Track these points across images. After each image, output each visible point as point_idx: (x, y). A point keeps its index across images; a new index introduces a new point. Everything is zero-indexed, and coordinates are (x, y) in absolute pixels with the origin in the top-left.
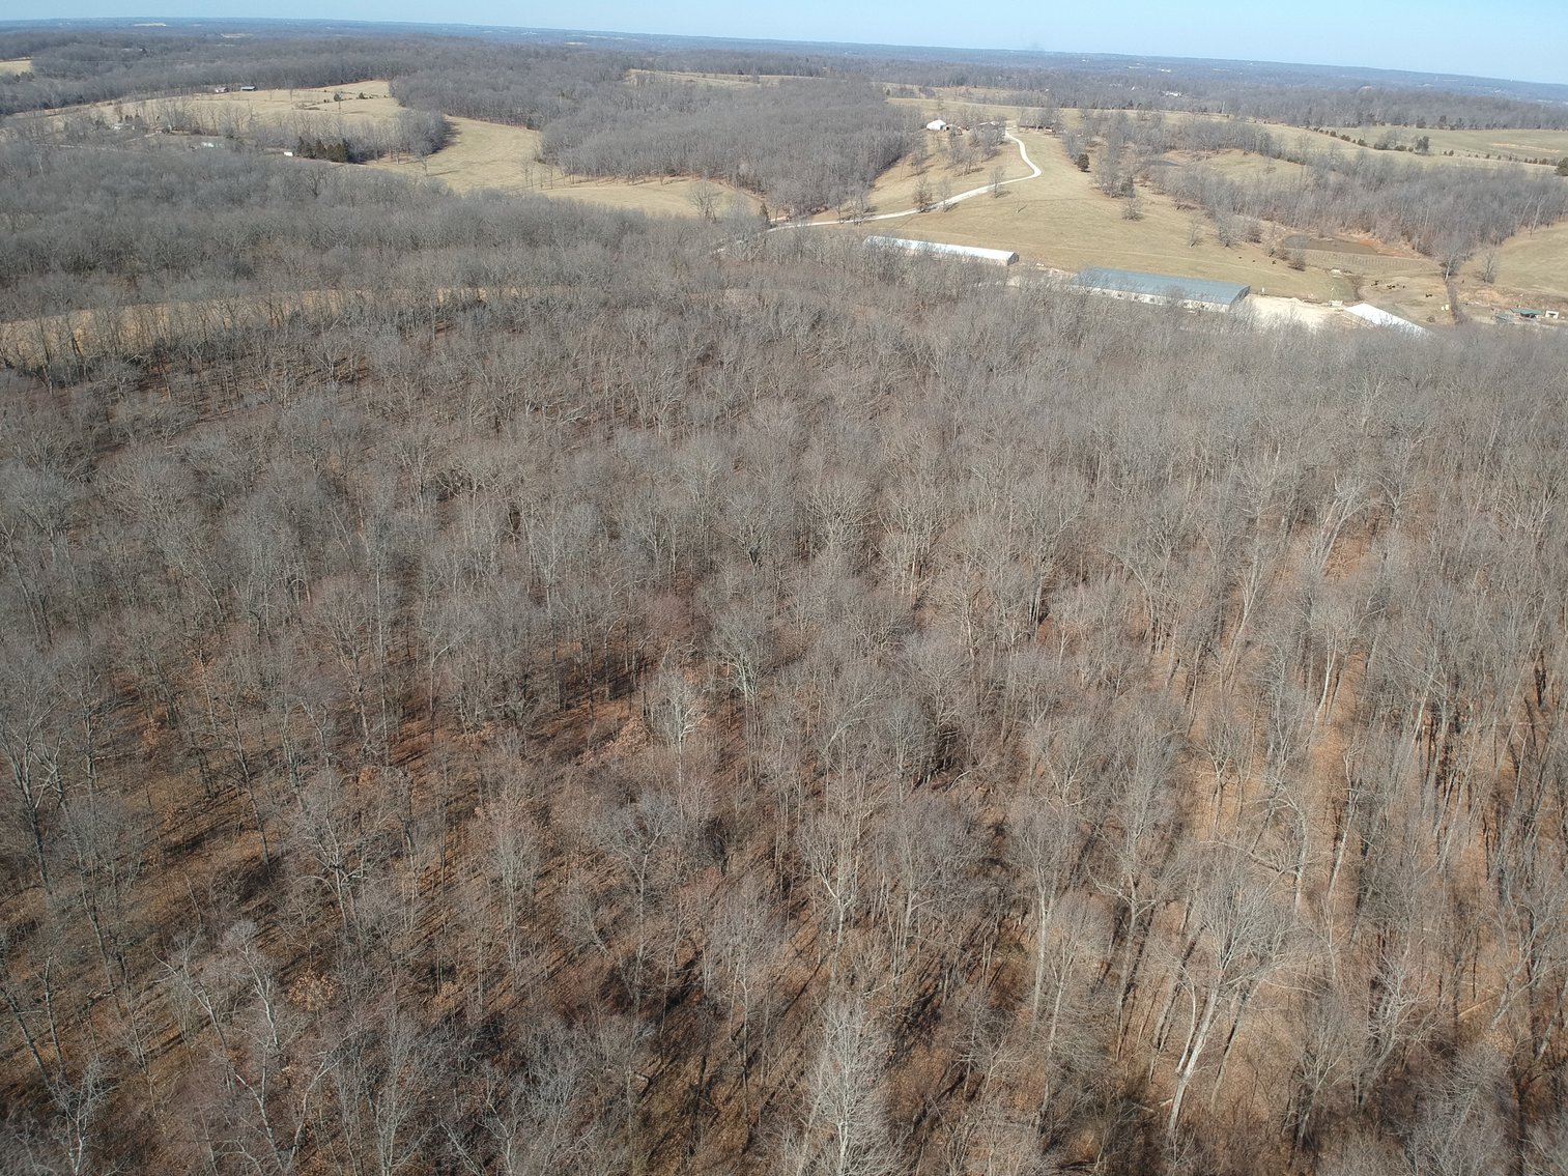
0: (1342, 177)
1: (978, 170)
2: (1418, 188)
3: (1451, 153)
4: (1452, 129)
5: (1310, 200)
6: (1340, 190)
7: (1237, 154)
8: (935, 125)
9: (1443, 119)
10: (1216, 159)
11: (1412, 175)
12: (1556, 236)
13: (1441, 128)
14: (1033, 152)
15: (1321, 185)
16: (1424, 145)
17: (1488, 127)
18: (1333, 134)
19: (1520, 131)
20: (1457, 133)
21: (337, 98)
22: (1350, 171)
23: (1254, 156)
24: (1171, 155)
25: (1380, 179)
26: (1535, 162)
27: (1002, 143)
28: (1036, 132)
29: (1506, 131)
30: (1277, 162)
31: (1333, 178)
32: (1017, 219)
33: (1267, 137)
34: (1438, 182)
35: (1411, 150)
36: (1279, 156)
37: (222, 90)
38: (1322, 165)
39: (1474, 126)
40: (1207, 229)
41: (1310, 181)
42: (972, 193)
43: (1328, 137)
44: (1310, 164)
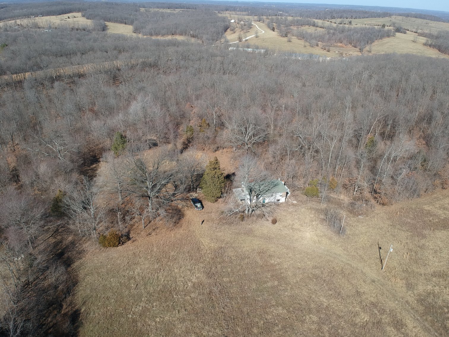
0: (333, 31)
1: (248, 32)
2: (352, 32)
3: (357, 24)
4: (354, 19)
5: (327, 37)
6: (334, 34)
7: (307, 27)
8: (233, 21)
9: (352, 16)
10: (303, 28)
11: (349, 30)
12: (384, 41)
13: (352, 19)
14: (260, 27)
15: (329, 33)
16: (350, 23)
17: (363, 18)
18: (328, 21)
19: (371, 19)
20: (356, 20)
21: (69, 18)
22: (335, 29)
23: (311, 27)
24: (292, 27)
25: (343, 31)
26: (376, 26)
27: (251, 25)
28: (258, 22)
29: (367, 19)
30: (318, 28)
31: (332, 31)
32: (263, 43)
33: (314, 22)
34: (356, 31)
35: (347, 24)
36: (317, 27)
37: (34, 17)
38: (329, 28)
39: (360, 18)
40: (307, 44)
41: (326, 32)
42: (250, 37)
43: (327, 22)
44: (325, 28)
